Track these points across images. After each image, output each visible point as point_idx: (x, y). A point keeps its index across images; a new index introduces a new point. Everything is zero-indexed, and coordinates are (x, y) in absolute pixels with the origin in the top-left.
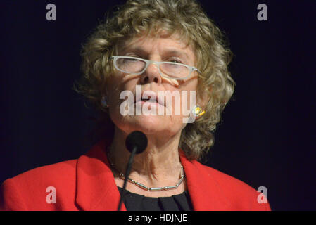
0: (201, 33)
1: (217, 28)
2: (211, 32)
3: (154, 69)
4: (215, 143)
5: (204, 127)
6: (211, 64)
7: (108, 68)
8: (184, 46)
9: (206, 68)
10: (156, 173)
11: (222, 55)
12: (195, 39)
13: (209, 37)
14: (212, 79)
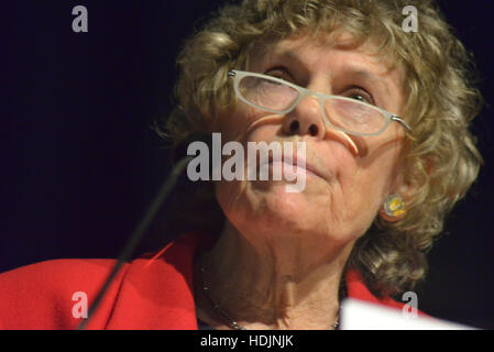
0: (422, 48)
1: (459, 43)
2: (443, 49)
3: (314, 106)
4: (429, 275)
5: (408, 239)
6: (433, 112)
7: (224, 94)
8: (385, 70)
9: (423, 119)
10: (288, 314)
11: (460, 98)
12: (408, 59)
13: (437, 57)
14: (432, 143)
